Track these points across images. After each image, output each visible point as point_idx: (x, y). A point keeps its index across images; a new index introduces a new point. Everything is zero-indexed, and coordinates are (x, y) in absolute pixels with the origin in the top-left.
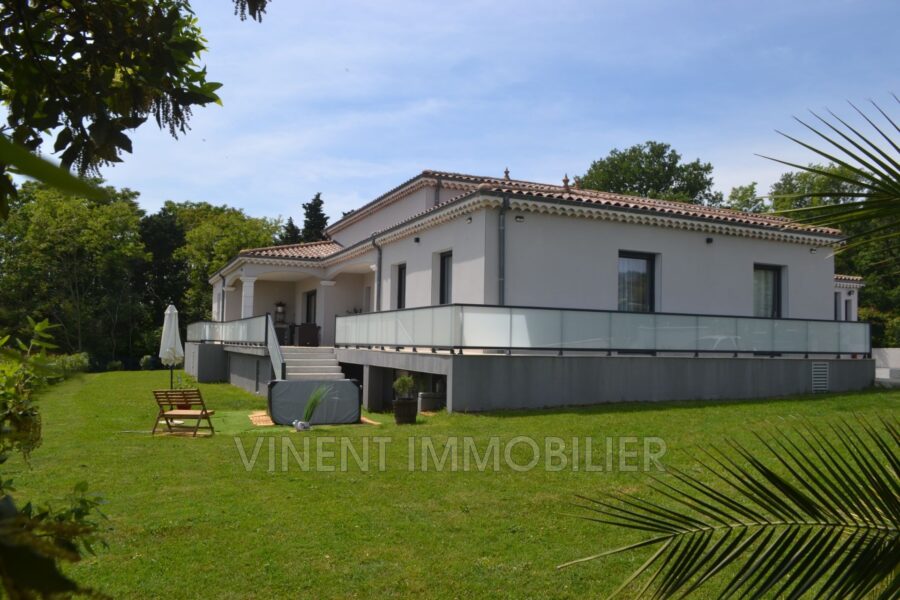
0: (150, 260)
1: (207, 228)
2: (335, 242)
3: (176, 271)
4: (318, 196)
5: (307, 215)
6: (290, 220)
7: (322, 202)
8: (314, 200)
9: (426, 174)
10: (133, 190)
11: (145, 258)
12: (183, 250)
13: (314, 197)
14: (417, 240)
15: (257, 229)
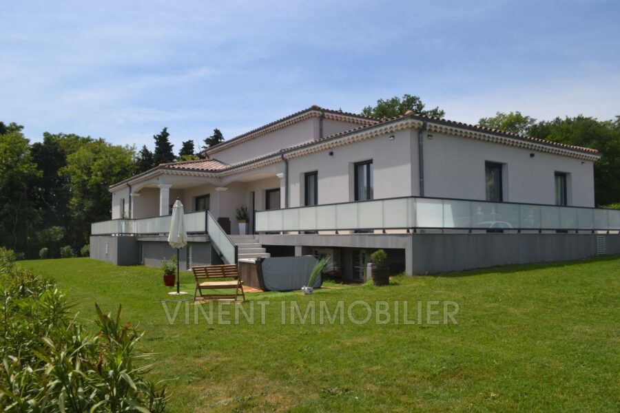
0: (42, 176)
1: (83, 153)
2: (214, 160)
3: (59, 185)
4: (165, 130)
5: (157, 143)
6: (145, 147)
7: (168, 134)
8: (162, 133)
9: (314, 108)
10: (18, 124)
11: (38, 175)
12: (65, 169)
13: (162, 131)
14: (331, 154)
15: (121, 153)
